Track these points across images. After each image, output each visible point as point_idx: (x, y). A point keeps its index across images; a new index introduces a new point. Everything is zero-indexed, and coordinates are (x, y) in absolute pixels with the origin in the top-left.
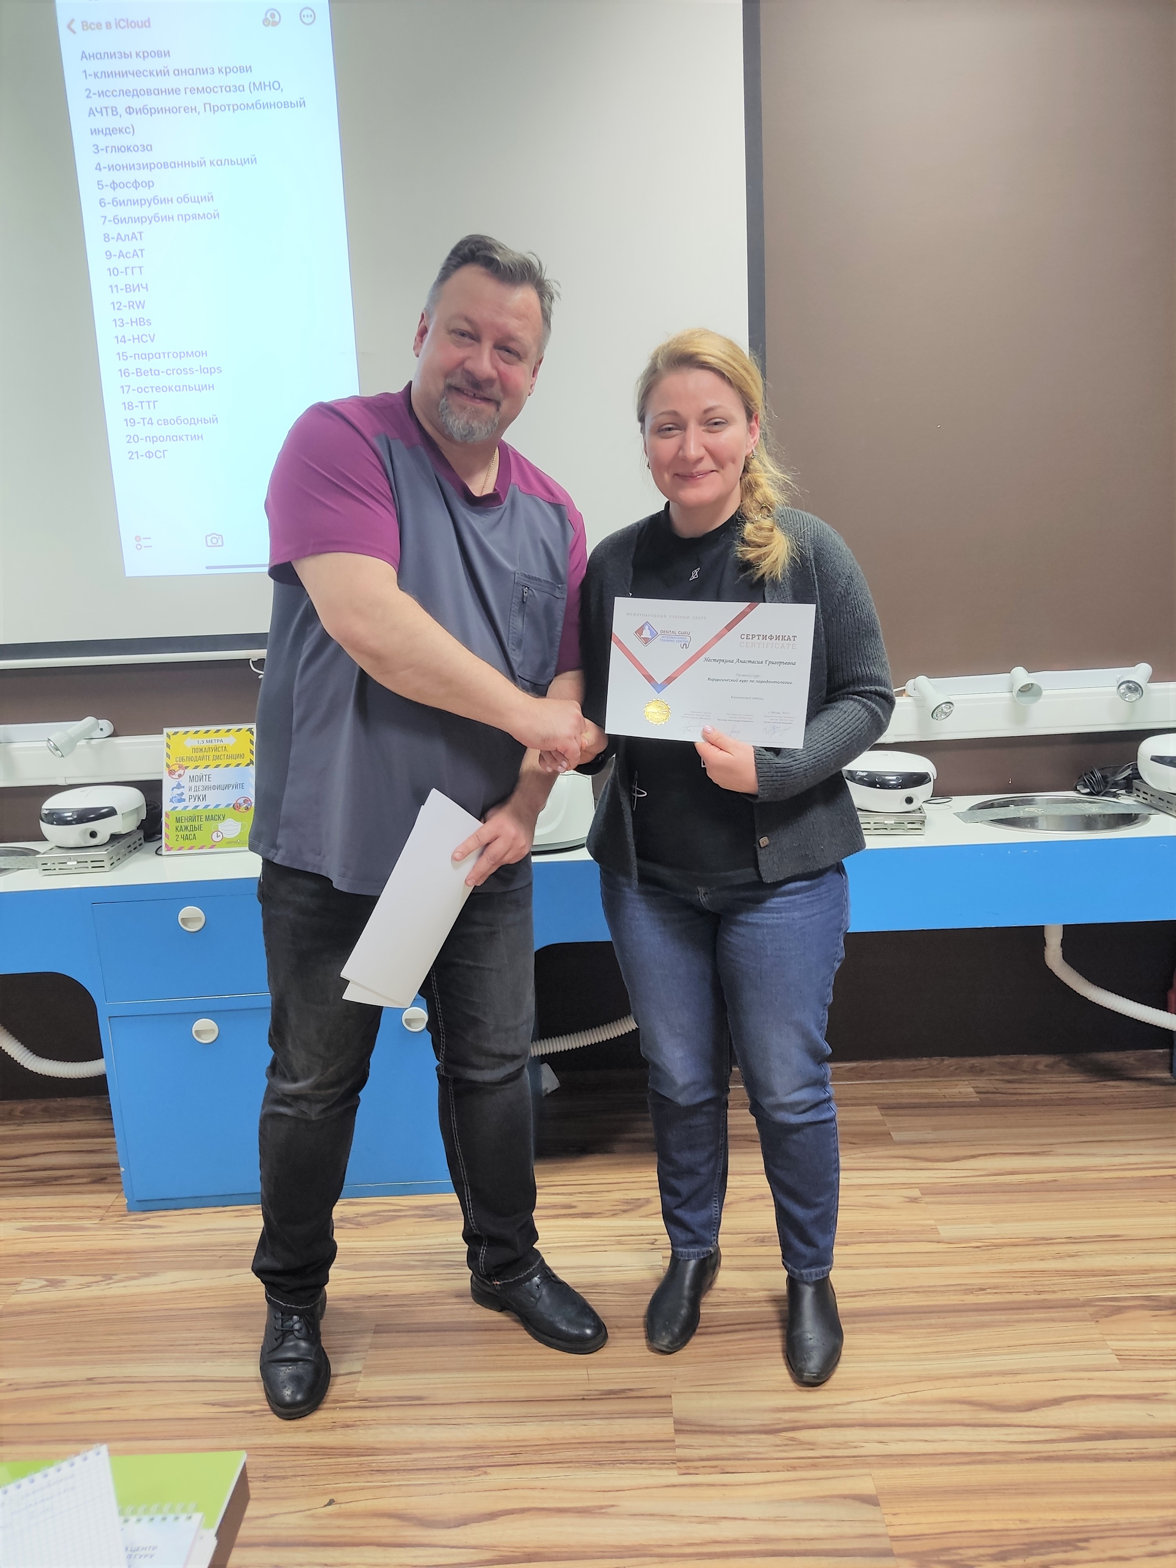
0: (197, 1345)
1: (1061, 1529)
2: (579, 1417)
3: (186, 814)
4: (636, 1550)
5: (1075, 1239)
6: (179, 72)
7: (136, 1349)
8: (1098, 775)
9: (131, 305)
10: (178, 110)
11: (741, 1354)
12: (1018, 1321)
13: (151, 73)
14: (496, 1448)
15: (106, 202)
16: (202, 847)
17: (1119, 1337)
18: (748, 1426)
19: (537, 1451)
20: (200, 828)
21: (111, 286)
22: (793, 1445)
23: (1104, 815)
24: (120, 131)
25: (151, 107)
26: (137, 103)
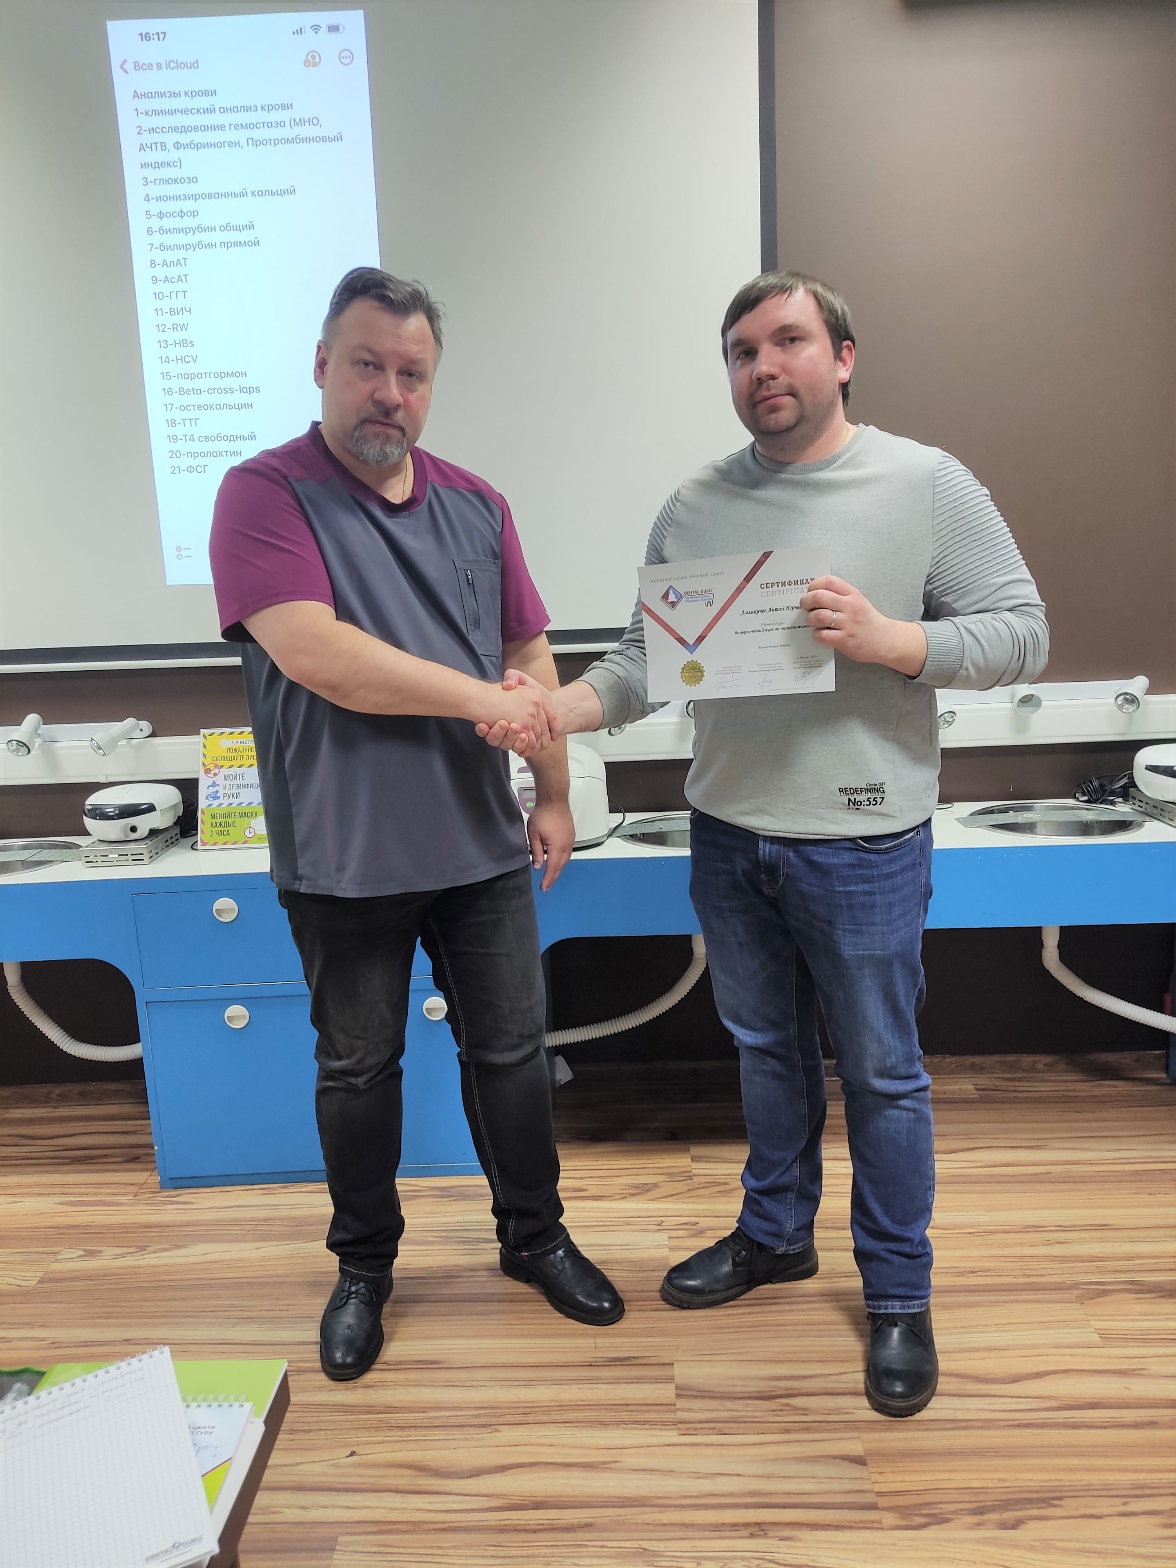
0: (226, 1311)
1: (1036, 1488)
2: (585, 1382)
3: (220, 811)
4: (638, 1501)
5: (1065, 1227)
6: (224, 110)
7: (170, 1314)
8: (1096, 783)
9: (175, 327)
10: (223, 144)
11: (740, 1327)
12: (1006, 1302)
13: (198, 111)
14: (507, 1408)
15: (153, 230)
16: (235, 843)
17: (1102, 1318)
18: (746, 1392)
19: (546, 1411)
20: (233, 824)
21: (157, 309)
22: (787, 1410)
23: (1101, 821)
24: (169, 164)
25: (198, 142)
26: (184, 138)
